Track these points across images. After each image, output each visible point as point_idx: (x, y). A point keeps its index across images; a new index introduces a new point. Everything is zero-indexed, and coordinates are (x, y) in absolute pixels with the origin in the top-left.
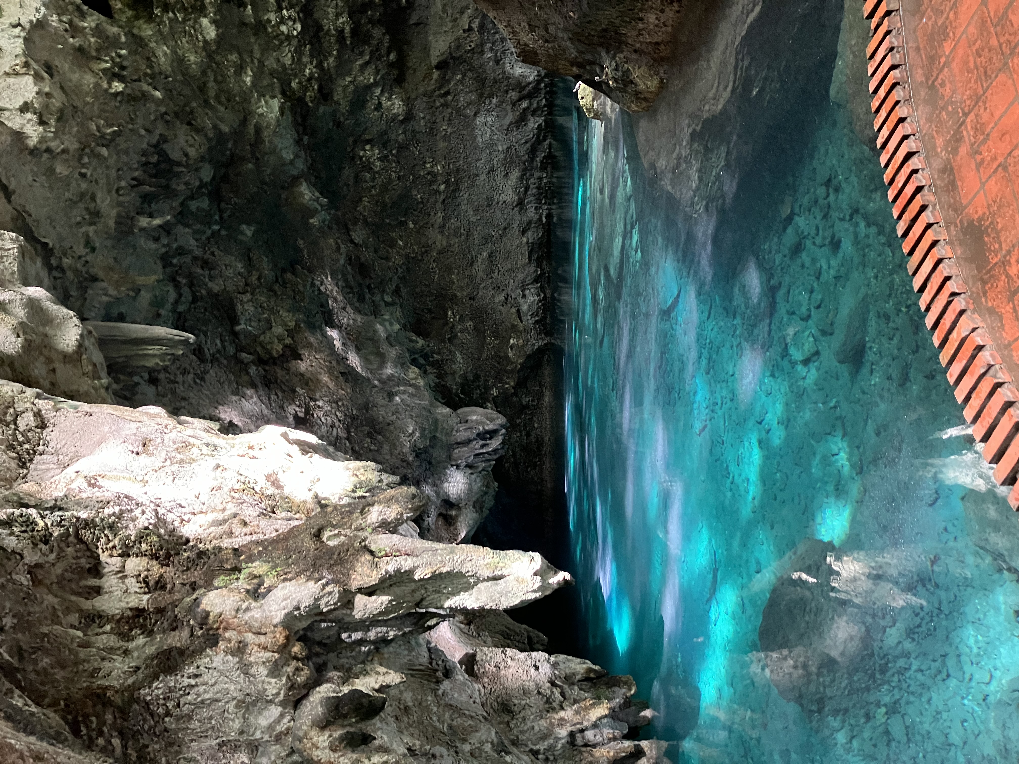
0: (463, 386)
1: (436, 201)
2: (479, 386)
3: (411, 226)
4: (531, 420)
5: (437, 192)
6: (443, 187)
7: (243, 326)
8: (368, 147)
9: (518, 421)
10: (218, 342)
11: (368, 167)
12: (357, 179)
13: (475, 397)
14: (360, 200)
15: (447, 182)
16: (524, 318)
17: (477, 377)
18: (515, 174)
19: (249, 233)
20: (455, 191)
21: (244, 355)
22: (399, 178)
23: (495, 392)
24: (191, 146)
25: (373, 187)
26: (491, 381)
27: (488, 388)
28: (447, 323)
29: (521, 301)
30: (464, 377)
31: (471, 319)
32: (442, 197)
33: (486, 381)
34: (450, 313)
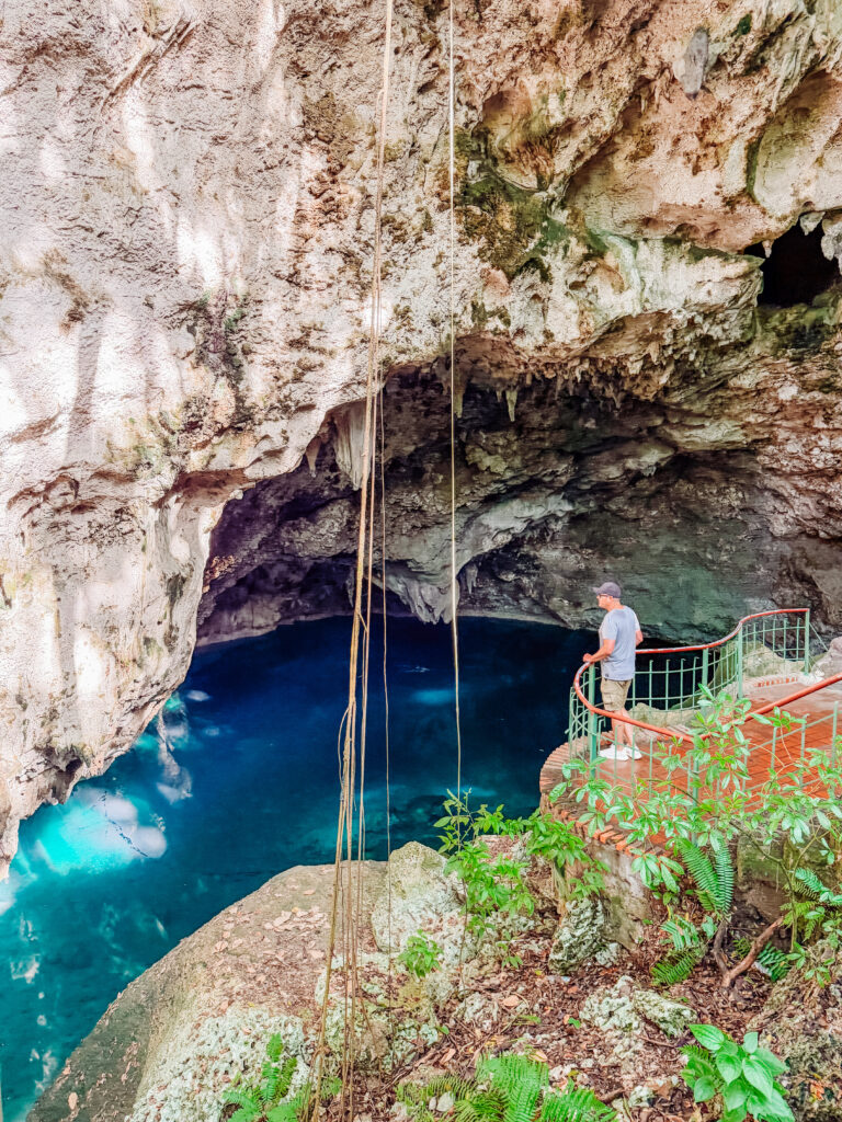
0: (527, 555)
1: (697, 547)
2: (529, 569)
3: (676, 521)
4: (509, 604)
5: (705, 551)
6: (709, 556)
7: (484, 436)
9: (505, 596)
11: (721, 493)
13: (519, 565)
14: (690, 482)
15: (712, 562)
16: (590, 613)
17: (537, 567)
19: (588, 425)
20: (707, 567)
22: (716, 518)
23: (525, 580)
25: (705, 493)
26: (534, 579)
27: (529, 575)
28: (581, 547)
30: (535, 558)
31: (587, 568)
32: (701, 554)
33: (534, 575)
34: (590, 551)
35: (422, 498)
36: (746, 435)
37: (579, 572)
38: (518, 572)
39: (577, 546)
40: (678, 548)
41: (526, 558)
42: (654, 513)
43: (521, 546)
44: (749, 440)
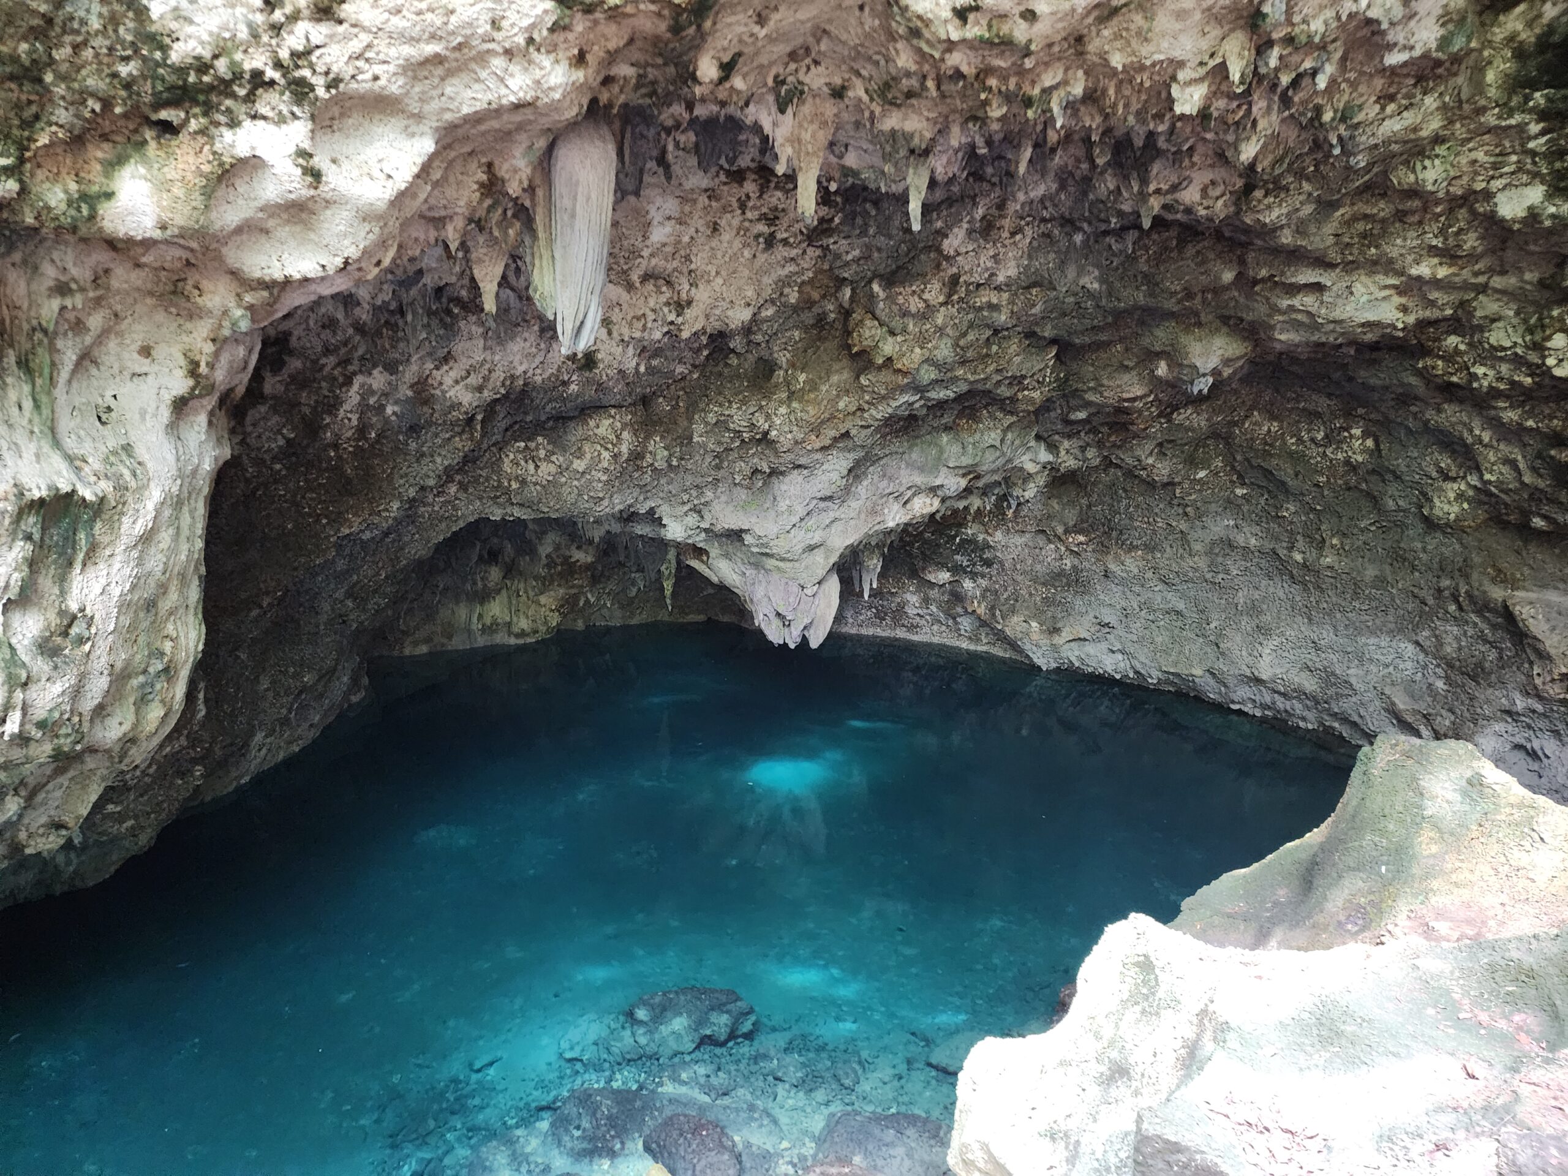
0: (972, 541)
1: (1277, 539)
2: (974, 565)
3: (1239, 492)
5: (1291, 548)
6: (1299, 557)
7: (882, 295)
8: (1370, 443)
9: (934, 608)
10: (856, 253)
11: (1332, 438)
12: (1313, 415)
13: (958, 557)
14: (1273, 417)
15: (1304, 567)
17: (988, 563)
18: (1310, 684)
20: (1292, 577)
21: (848, 292)
23: (968, 584)
24: (1204, 191)
25: (1300, 440)
26: (984, 583)
27: (973, 576)
28: (1067, 532)
29: (1104, 646)
30: (986, 546)
31: (1074, 567)
32: (1282, 553)
33: (983, 576)
34: (1082, 538)
35: (768, 417)
36: (1404, 309)
37: (1061, 574)
38: (957, 569)
39: (1060, 530)
40: (1240, 540)
41: (971, 546)
42: (1202, 474)
43: (962, 524)
44: (1411, 319)
